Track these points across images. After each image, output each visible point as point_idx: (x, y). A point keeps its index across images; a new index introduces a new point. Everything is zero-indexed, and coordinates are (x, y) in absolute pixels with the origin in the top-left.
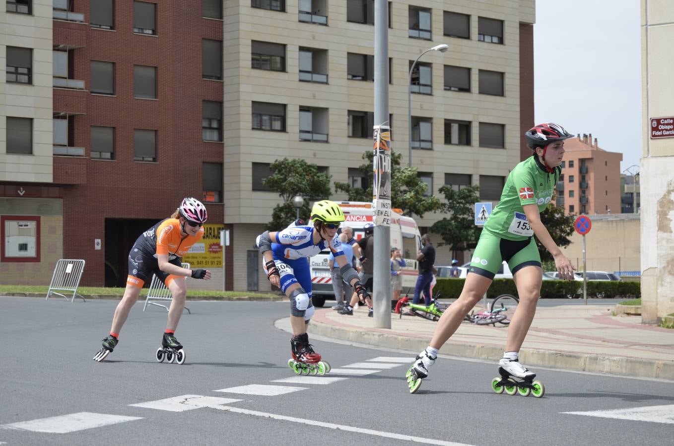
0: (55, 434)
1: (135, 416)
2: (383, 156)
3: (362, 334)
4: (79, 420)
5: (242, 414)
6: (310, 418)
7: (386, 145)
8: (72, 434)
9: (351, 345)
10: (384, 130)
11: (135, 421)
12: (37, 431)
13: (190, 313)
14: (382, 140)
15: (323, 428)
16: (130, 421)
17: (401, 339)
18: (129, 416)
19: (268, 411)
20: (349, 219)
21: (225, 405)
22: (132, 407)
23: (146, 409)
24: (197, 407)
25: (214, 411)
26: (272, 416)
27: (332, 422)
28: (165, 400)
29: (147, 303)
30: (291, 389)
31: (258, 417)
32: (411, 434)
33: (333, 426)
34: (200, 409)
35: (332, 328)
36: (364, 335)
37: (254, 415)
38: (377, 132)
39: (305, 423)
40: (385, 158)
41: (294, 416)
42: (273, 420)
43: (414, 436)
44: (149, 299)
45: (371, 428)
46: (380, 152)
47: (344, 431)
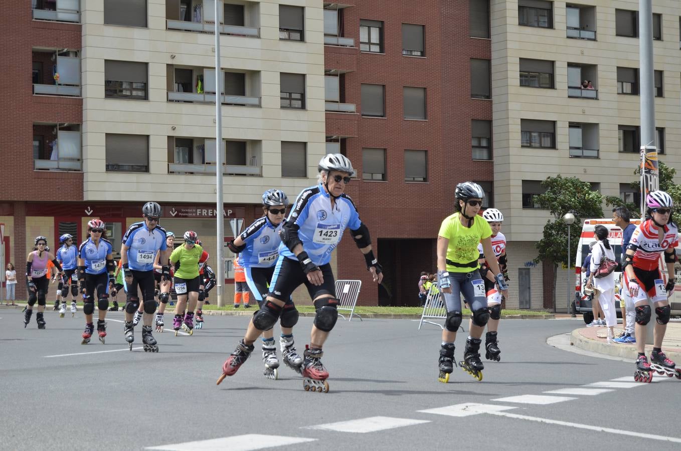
0: (357, 433)
1: (424, 419)
2: (648, 176)
3: (632, 350)
4: (375, 422)
5: (518, 418)
6: (578, 423)
7: (652, 164)
8: (372, 433)
9: (622, 361)
10: (649, 151)
11: (423, 424)
12: (342, 430)
13: (464, 331)
14: (648, 159)
15: (589, 430)
16: (419, 424)
17: (670, 355)
18: (418, 419)
19: (540, 417)
20: (620, 236)
21: (502, 411)
22: (420, 413)
23: (432, 415)
24: (477, 413)
25: (493, 416)
26: (544, 420)
27: (598, 426)
28: (448, 407)
29: (422, 322)
30: (562, 399)
31: (532, 422)
32: (669, 435)
33: (599, 429)
34: (480, 414)
35: (602, 345)
36: (634, 351)
37: (528, 420)
38: (643, 152)
39: (573, 427)
40: (651, 177)
41: (563, 420)
42: (545, 423)
43: (671, 437)
44: (425, 318)
45: (633, 431)
46: (646, 172)
47: (607, 433)
